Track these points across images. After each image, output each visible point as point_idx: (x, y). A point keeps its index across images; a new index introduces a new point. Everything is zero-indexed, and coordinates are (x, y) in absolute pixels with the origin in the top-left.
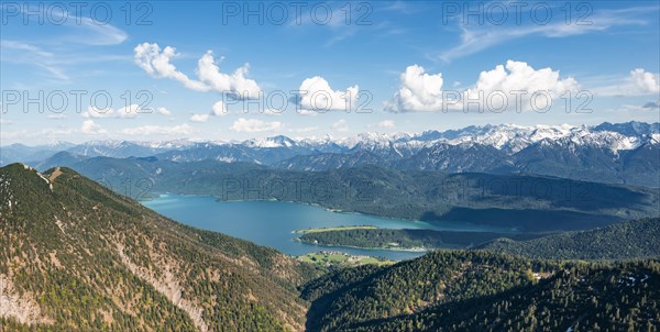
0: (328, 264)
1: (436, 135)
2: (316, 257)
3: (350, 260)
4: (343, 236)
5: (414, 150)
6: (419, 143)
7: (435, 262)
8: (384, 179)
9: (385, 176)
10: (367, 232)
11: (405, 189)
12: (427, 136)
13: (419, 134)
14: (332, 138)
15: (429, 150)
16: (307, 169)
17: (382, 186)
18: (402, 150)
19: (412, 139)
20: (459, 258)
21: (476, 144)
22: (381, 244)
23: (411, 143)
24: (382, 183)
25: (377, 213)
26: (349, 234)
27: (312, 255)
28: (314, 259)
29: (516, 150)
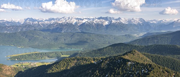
0: (24, 67)
1: (53, 19)
2: (18, 65)
3: (32, 64)
4: (27, 56)
5: (47, 25)
6: (48, 22)
7: (66, 62)
8: (38, 35)
9: (39, 34)
10: (36, 54)
11: (46, 38)
12: (50, 20)
13: (47, 19)
14: (13, 20)
15: (52, 25)
16: (5, 32)
17: (38, 38)
18: (43, 24)
19: (45, 21)
20: (73, 60)
21: (67, 23)
22: (42, 58)
23: (45, 22)
24: (38, 36)
25: (38, 47)
26: (29, 55)
27: (16, 64)
28: (17, 66)
29: (78, 25)
